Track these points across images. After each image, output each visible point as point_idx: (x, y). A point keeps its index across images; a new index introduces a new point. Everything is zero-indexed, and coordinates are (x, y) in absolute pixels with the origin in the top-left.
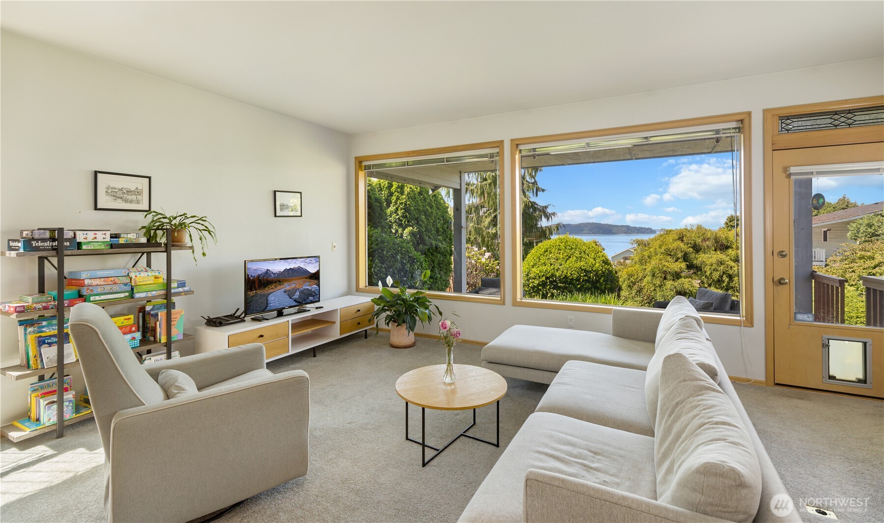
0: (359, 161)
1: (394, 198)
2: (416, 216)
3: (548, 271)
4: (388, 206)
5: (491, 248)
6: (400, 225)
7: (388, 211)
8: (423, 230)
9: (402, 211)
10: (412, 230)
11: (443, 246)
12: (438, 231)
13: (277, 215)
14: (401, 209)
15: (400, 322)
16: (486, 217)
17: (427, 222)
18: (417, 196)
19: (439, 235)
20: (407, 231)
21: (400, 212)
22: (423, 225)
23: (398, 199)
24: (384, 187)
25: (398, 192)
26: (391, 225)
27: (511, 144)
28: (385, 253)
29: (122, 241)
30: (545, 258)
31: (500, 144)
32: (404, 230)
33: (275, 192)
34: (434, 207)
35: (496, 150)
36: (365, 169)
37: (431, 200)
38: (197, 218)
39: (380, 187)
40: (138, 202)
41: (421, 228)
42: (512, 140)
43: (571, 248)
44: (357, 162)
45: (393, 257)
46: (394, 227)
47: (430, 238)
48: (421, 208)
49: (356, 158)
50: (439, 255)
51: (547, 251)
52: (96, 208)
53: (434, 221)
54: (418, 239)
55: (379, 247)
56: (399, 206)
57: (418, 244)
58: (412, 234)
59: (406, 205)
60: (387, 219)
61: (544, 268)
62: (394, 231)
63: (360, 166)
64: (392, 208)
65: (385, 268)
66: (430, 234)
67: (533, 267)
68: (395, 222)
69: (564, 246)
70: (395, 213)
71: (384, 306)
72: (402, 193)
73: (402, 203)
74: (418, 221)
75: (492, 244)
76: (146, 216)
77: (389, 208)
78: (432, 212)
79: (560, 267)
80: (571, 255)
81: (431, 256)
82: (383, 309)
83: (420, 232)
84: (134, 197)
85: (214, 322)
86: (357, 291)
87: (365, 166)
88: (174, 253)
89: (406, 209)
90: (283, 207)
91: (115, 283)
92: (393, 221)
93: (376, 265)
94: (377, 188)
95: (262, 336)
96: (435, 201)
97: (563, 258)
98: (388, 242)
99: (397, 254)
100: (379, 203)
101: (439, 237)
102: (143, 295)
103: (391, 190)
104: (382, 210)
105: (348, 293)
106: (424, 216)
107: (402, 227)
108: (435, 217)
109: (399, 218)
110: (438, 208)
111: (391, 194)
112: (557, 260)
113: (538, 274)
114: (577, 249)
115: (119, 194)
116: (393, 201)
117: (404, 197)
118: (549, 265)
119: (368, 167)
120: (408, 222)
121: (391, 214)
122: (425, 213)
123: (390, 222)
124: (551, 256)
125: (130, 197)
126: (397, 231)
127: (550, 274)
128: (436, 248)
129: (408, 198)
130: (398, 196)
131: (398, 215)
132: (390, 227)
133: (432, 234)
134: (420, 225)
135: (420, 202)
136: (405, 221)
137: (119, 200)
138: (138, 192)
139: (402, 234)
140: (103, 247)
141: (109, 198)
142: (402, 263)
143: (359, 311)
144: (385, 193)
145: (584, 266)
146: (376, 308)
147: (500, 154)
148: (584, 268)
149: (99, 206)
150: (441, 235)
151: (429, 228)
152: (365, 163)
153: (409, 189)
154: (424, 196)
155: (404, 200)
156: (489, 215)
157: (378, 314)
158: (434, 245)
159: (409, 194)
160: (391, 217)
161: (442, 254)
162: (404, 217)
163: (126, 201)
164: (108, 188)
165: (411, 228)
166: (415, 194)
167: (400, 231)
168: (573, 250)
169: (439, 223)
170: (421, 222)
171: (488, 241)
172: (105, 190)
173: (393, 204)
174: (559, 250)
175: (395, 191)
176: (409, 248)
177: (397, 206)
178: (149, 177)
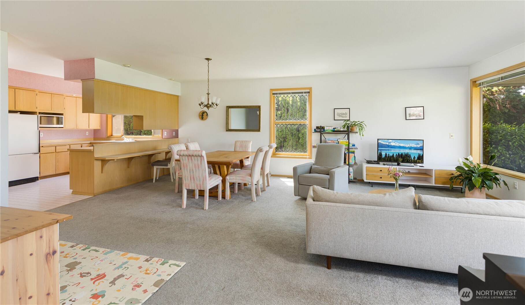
0: (474, 83)
13: (407, 119)
29: (336, 130)
33: (406, 108)
36: (478, 86)
40: (346, 117)
44: (472, 83)
76: (344, 122)
84: (345, 116)
85: (369, 162)
88: (350, 134)
90: (410, 115)
91: (334, 142)
95: (381, 171)
115: (341, 115)
125: (343, 116)
137: (341, 117)
138: (346, 114)
140: (331, 131)
141: (338, 116)
143: (453, 174)
149: (335, 119)
152: (478, 82)
163: (342, 117)
164: (337, 113)
172: (337, 114)
178: (349, 109)
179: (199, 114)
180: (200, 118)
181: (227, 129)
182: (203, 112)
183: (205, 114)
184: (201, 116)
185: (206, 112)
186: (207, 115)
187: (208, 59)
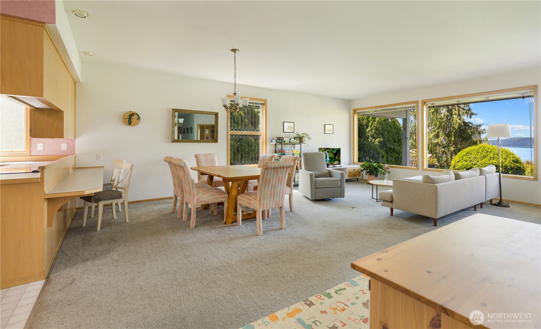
0: (355, 111)
1: (370, 124)
2: (382, 133)
3: (468, 165)
4: (367, 128)
5: (434, 152)
6: (373, 137)
7: (367, 130)
8: (386, 140)
9: (374, 130)
10: (380, 140)
11: (397, 149)
12: (395, 141)
13: (326, 133)
14: (374, 129)
15: (372, 174)
16: (432, 133)
17: (388, 136)
18: (383, 122)
19: (396, 143)
20: (377, 140)
21: (373, 131)
22: (386, 137)
23: (372, 124)
24: (365, 118)
25: (372, 121)
26: (368, 137)
27: (422, 102)
28: (365, 149)
29: (291, 141)
30: (466, 157)
31: (417, 102)
32: (375, 139)
33: (325, 125)
34: (393, 128)
35: (415, 105)
36: (357, 114)
37: (391, 124)
38: (306, 135)
39: (363, 118)
40: (292, 130)
41: (384, 139)
42: (422, 101)
43: (487, 152)
44: (354, 111)
45: (369, 151)
46: (370, 138)
47: (390, 144)
48: (385, 129)
49: (353, 109)
50: (395, 154)
51: (469, 153)
52: (284, 132)
53: (393, 135)
54: (383, 144)
55: (363, 146)
56: (373, 128)
57: (383, 147)
58: (379, 142)
59: (376, 127)
60: (366, 134)
61: (465, 163)
62: (370, 141)
63: (355, 113)
64: (369, 129)
65: (366, 156)
66: (390, 142)
67: (458, 162)
68: (371, 136)
69: (482, 150)
70: (371, 131)
71: (365, 168)
72: (374, 121)
73: (375, 126)
74: (383, 136)
75: (435, 149)
76: (294, 134)
77: (367, 129)
78: (391, 130)
79: (477, 163)
80: (486, 155)
81: (390, 154)
82: (364, 169)
83: (384, 141)
86: (353, 163)
87: (357, 113)
88: (302, 144)
89: (377, 129)
90: (327, 130)
92: (369, 135)
93: (361, 154)
94: (361, 119)
96: (393, 124)
97: (480, 158)
98: (367, 145)
99: (371, 150)
100: (362, 126)
101: (395, 144)
102: (296, 156)
103: (369, 120)
104: (364, 130)
105: (350, 164)
106: (387, 133)
107: (374, 139)
108: (393, 133)
109: (373, 134)
110: (395, 128)
111: (369, 122)
112: (476, 158)
113: (461, 167)
114: (492, 152)
115: (289, 128)
116: (370, 125)
117: (376, 123)
118: (469, 161)
119: (358, 113)
120: (378, 136)
121: (368, 132)
122: (387, 131)
123: (368, 136)
124: (471, 156)
126: (371, 140)
127: (469, 167)
128: (394, 149)
129: (378, 124)
130: (372, 123)
131: (372, 132)
132: (368, 138)
133: (391, 142)
134: (384, 137)
135: (384, 125)
136: (376, 135)
137: (289, 130)
138: (292, 127)
139: (374, 142)
140: (288, 142)
141: (286, 129)
142: (373, 154)
143: (355, 170)
144: (365, 121)
145: (495, 163)
146: (362, 169)
147: (418, 106)
148: (495, 164)
149: (284, 131)
150: (397, 143)
151: (389, 139)
152: (357, 111)
153: (378, 119)
154: (387, 122)
155: (376, 125)
156: (433, 131)
157: (362, 171)
158: (392, 148)
159: (378, 121)
160: (368, 133)
161: (397, 153)
162: (375, 133)
164: (286, 126)
165: (379, 139)
166: (381, 121)
167: (373, 140)
168: (488, 153)
169: (396, 136)
170: (385, 136)
171: (432, 147)
173: (370, 127)
174: (477, 152)
175: (371, 120)
176: (377, 148)
177: (372, 127)
178: (294, 123)
179: (124, 117)
180: (125, 122)
181: (173, 140)
182: (130, 113)
183: (135, 116)
184: (128, 120)
185: (137, 114)
186: (139, 118)
187: (234, 50)
